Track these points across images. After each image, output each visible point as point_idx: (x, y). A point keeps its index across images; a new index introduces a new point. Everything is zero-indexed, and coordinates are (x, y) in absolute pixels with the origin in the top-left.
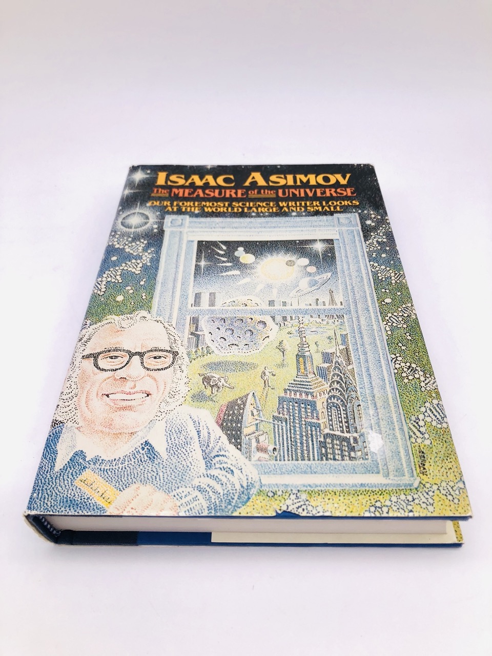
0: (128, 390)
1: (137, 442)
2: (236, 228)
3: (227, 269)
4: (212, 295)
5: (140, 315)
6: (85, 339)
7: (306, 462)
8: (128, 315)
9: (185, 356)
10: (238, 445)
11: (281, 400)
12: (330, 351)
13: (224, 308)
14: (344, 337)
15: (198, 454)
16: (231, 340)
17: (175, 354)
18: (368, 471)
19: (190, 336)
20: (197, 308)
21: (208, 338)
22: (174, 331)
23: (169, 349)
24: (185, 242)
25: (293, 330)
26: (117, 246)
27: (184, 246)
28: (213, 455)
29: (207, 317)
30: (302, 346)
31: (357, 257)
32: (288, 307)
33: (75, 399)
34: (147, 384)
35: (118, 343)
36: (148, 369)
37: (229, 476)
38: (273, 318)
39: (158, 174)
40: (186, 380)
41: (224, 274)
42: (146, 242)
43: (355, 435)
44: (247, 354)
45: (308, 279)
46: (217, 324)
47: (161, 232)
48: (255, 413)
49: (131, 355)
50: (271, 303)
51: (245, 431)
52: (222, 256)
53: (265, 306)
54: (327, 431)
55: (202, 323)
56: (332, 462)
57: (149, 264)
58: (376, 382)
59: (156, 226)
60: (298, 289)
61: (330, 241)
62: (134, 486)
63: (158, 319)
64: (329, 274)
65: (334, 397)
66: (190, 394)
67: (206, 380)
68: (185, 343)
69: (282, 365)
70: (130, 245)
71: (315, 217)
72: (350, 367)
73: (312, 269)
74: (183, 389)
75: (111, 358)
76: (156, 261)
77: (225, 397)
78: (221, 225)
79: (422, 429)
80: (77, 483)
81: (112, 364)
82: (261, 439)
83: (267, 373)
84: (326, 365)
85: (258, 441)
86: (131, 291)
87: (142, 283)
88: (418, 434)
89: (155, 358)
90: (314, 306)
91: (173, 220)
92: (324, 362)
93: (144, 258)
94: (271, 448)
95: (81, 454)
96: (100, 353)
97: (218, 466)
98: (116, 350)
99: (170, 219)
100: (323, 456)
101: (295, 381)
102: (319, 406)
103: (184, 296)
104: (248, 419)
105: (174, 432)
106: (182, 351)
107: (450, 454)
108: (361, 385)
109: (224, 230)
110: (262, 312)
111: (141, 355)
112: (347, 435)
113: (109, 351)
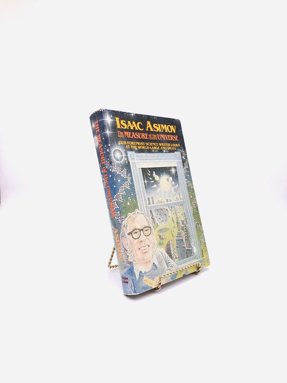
0: (144, 246)
1: (151, 264)
2: (150, 160)
3: (153, 184)
4: (152, 198)
5: (137, 212)
6: (125, 226)
7: (185, 259)
8: (134, 212)
9: (153, 228)
10: (171, 258)
11: (177, 240)
12: (183, 220)
13: (157, 204)
14: (185, 213)
15: (165, 264)
16: (162, 219)
17: (150, 228)
18: (195, 258)
19: (152, 219)
20: (150, 205)
21: (156, 219)
22: (147, 217)
23: (148, 226)
24: (137, 169)
25: (174, 212)
26: (118, 173)
27: (138, 171)
28: (168, 263)
29: (154, 209)
30: (177, 218)
31: (182, 176)
32: (171, 202)
33: (132, 252)
34: (147, 242)
35: (135, 226)
36: (146, 236)
37: (172, 268)
38: (169, 207)
39: (115, 119)
40: (155, 238)
41: (153, 187)
42: (126, 170)
43: (191, 248)
44: (166, 224)
45: (173, 188)
46: (157, 212)
47: (129, 163)
48: (173, 246)
49: (140, 230)
50: (167, 201)
51: (172, 253)
52: (150, 177)
53: (166, 203)
54: (187, 248)
55: (153, 212)
56: (189, 258)
57: (131, 184)
58: (193, 229)
59: (126, 159)
60: (172, 193)
61: (175, 167)
62: (155, 278)
63: (142, 212)
64: (178, 185)
65: (186, 237)
66: (158, 244)
67: (160, 236)
68: (151, 222)
69: (174, 227)
70: (122, 172)
71: (170, 153)
72: (187, 225)
73: (173, 183)
74: (156, 241)
75: (135, 233)
76: (132, 181)
77: (165, 242)
78: (145, 158)
79: (202, 243)
80: (143, 281)
81: (136, 236)
82: (175, 254)
83: (172, 231)
84: (183, 225)
85: (175, 255)
86: (130, 200)
87: (132, 195)
88: (201, 245)
89: (146, 231)
90: (177, 201)
91: (130, 154)
92: (183, 224)
93: (128, 180)
94: (178, 257)
95: (141, 272)
96: (132, 232)
97: (170, 266)
98: (136, 229)
99: (129, 154)
100: (187, 257)
101: (178, 233)
102: (184, 241)
103: (145, 200)
104: (172, 249)
105: (158, 258)
106: (151, 226)
107: (206, 250)
108: (190, 231)
109: (147, 161)
110: (166, 205)
111: (142, 230)
112: (190, 249)
113: (134, 230)
